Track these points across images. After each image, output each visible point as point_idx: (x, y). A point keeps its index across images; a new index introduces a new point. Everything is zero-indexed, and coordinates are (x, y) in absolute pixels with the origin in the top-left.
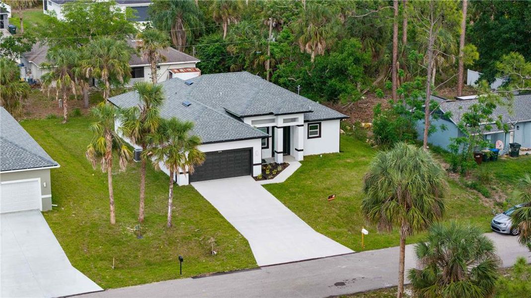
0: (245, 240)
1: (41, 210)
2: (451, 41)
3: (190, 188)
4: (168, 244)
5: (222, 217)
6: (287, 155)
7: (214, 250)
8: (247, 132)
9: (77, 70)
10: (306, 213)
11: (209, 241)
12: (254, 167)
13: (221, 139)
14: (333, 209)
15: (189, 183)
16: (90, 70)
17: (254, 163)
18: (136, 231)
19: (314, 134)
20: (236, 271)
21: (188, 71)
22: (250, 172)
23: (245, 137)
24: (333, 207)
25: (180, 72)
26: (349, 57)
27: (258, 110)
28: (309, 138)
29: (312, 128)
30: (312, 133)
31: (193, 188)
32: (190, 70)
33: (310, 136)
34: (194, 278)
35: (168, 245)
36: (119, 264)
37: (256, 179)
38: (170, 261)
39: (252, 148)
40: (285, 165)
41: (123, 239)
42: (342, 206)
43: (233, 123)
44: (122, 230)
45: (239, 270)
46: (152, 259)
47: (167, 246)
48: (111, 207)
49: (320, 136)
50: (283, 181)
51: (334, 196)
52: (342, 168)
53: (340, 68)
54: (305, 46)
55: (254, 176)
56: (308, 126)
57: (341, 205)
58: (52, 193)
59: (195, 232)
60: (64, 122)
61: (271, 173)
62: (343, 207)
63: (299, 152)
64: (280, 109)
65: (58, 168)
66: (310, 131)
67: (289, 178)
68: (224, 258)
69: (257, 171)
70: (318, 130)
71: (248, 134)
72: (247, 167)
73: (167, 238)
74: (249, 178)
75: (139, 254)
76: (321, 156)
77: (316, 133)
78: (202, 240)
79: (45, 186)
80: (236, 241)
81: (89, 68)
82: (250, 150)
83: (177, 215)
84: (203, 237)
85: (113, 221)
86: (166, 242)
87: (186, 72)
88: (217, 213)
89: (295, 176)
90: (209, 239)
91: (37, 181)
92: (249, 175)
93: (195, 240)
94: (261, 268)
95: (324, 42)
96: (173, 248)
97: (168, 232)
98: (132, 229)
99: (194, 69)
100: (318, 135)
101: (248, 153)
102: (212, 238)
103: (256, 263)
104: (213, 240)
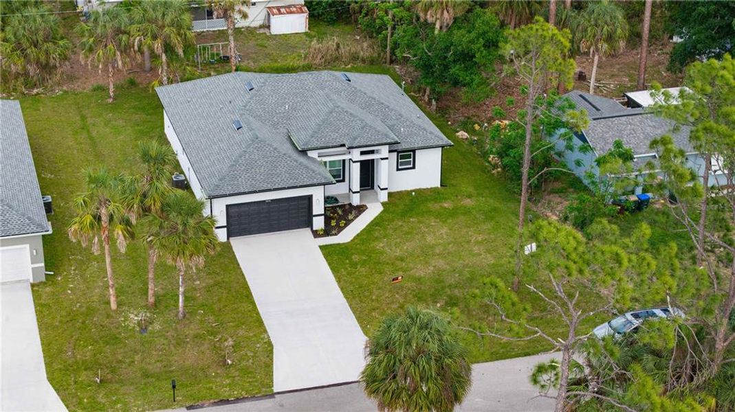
0: (270, 344)
1: (32, 281)
2: (619, 23)
3: (227, 247)
4: (175, 344)
5: (253, 303)
6: (369, 189)
7: (229, 358)
8: (305, 176)
9: (124, 39)
10: (361, 301)
11: (226, 344)
12: (314, 218)
13: (269, 187)
14: (397, 296)
15: (228, 239)
16: (140, 40)
17: (314, 214)
18: (141, 320)
19: (406, 165)
20: (244, 398)
21: (291, 13)
22: (309, 224)
23: (301, 184)
24: (398, 293)
25: (280, 13)
26: (478, 40)
27: (327, 139)
28: (398, 170)
29: (402, 157)
30: (402, 164)
31: (230, 248)
32: (295, 9)
33: (400, 167)
34: (189, 408)
35: (175, 347)
36: (108, 374)
37: (316, 234)
38: (172, 372)
39: (312, 195)
40: (361, 209)
41: (121, 334)
42: (409, 292)
43: (289, 162)
44: (123, 319)
45: (247, 397)
46: (150, 367)
47: (173, 348)
48: (111, 290)
49: (414, 167)
50: (349, 240)
51: (400, 278)
52: (433, 219)
53: (466, 52)
54: (426, 15)
55: (314, 229)
56: (398, 155)
57: (409, 289)
58: (45, 261)
59: (212, 326)
60: (111, 100)
61: (337, 224)
62: (411, 294)
63: (383, 191)
64: (355, 138)
65: (49, 235)
66: (400, 161)
67: (358, 235)
68: (237, 373)
69: (319, 223)
70: (411, 159)
71: (305, 179)
72: (306, 218)
73: (175, 335)
74: (307, 232)
75: (137, 358)
76: (414, 193)
77: (409, 163)
78: (218, 341)
79: (35, 254)
80: (258, 345)
81: (138, 38)
82: (310, 198)
83: (198, 295)
84: (220, 336)
85: (113, 306)
86: (173, 342)
87: (288, 13)
88: (249, 296)
89: (366, 232)
90: (226, 340)
91: (25, 248)
92: (308, 227)
93: (209, 339)
94: (276, 396)
95: (451, 11)
96: (180, 351)
97: (178, 326)
98: (136, 318)
99: (301, 8)
100: (411, 166)
101: (306, 202)
102: (230, 339)
103: (273, 386)
104: (231, 343)
